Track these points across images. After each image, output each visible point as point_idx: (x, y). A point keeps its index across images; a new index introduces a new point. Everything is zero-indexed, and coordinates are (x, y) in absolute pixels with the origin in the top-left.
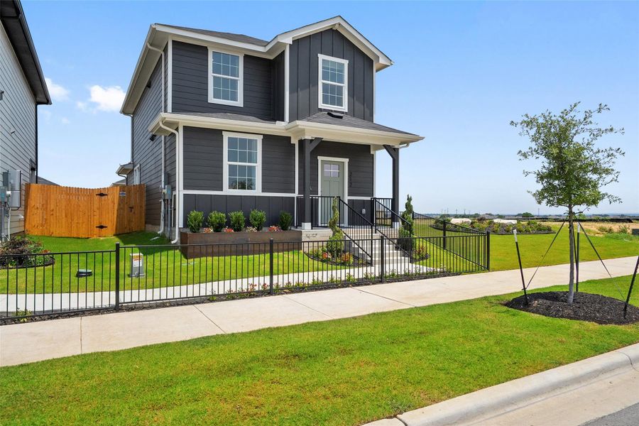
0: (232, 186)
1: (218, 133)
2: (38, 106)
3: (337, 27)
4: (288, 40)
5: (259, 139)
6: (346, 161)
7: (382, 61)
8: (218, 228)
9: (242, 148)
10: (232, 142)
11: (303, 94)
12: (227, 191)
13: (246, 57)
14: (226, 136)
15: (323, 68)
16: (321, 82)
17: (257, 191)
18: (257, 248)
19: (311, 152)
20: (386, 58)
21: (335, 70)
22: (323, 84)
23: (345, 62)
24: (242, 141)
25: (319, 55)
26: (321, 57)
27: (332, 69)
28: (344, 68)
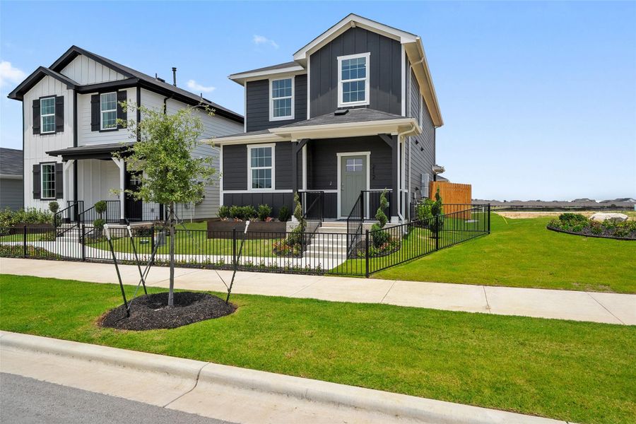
0: (255, 186)
1: (244, 147)
3: (353, 25)
4: (302, 56)
5: (273, 146)
6: (368, 154)
7: (407, 40)
9: (262, 155)
12: (251, 190)
13: (296, 77)
14: (249, 148)
15: (343, 68)
16: (340, 82)
17: (272, 190)
20: (411, 35)
21: (355, 66)
22: (344, 84)
23: (367, 55)
24: (261, 150)
25: (338, 58)
26: (340, 59)
27: (352, 67)
28: (365, 61)
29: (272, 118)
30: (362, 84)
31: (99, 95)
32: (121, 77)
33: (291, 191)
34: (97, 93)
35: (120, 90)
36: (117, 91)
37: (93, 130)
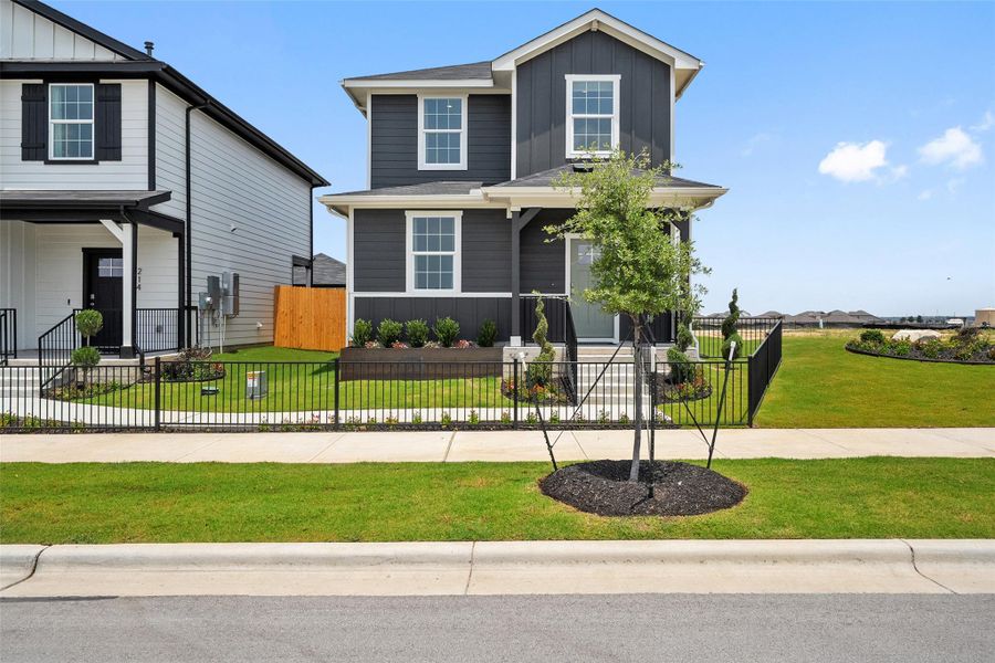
0: (420, 284)
1: (398, 215)
2: (314, 190)
3: (595, 27)
4: (509, 65)
5: (458, 217)
7: (681, 64)
8: (389, 342)
9: (432, 232)
10: (419, 223)
11: (539, 142)
12: (412, 291)
13: (472, 98)
14: (410, 217)
15: (575, 94)
16: (570, 117)
17: (455, 291)
18: (462, 371)
19: (521, 232)
20: (690, 58)
21: (595, 94)
22: (576, 120)
23: (616, 79)
24: (434, 221)
25: (567, 77)
26: (570, 79)
27: (590, 94)
28: (612, 87)
29: (423, 165)
30: (606, 124)
31: (45, 86)
32: (104, 55)
33: (509, 295)
34: (40, 81)
35: (102, 81)
36: (96, 81)
37: (25, 157)
